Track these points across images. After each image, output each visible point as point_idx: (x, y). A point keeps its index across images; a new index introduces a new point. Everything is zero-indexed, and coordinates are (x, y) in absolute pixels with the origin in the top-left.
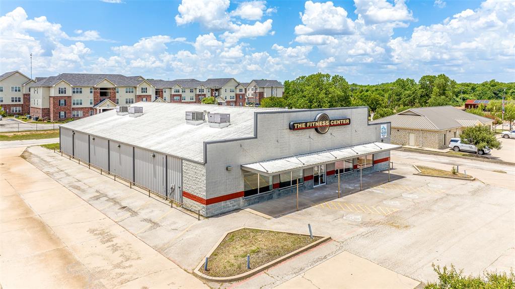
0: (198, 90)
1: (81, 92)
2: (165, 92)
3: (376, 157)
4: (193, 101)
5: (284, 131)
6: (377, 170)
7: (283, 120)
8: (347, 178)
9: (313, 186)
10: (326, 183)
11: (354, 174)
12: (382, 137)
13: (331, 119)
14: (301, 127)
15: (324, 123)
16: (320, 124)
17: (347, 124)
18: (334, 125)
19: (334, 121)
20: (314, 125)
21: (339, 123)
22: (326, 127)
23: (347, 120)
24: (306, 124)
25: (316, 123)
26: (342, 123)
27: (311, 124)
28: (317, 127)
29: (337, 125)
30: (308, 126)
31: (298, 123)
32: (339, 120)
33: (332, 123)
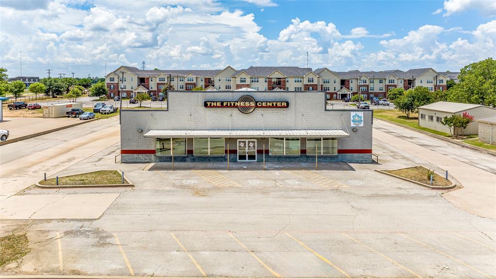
0: (387, 82)
1: (258, 81)
2: (352, 82)
3: (342, 146)
4: (382, 91)
5: (199, 107)
6: (344, 161)
7: (198, 98)
8: (288, 160)
9: (238, 160)
10: (256, 160)
11: (301, 159)
12: (354, 126)
13: (258, 101)
14: (215, 105)
15: (247, 104)
16: (242, 104)
17: (284, 107)
18: (262, 107)
19: (262, 102)
20: (232, 105)
21: (271, 105)
22: (250, 107)
23: (283, 103)
24: (222, 103)
25: (236, 103)
26: (275, 105)
27: (229, 103)
28: (237, 107)
29: (267, 107)
30: (224, 105)
31: (211, 102)
32: (270, 102)
33: (260, 104)
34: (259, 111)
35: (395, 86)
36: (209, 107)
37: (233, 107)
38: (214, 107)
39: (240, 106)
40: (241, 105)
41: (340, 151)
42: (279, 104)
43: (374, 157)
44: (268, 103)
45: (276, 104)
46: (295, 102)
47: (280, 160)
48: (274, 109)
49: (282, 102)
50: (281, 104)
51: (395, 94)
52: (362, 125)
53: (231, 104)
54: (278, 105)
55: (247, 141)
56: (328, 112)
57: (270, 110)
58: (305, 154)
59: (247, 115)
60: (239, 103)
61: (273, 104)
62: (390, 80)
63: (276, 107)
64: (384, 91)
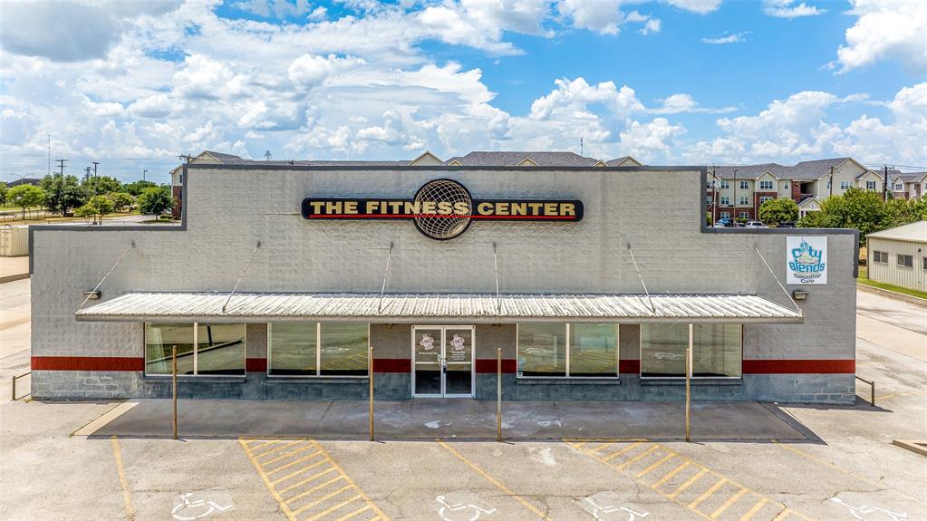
0: (758, 187)
3: (758, 349)
4: (746, 206)
5: (287, 219)
6: (763, 397)
7: (282, 188)
8: (579, 395)
9: (414, 394)
10: (473, 393)
11: (622, 391)
12: (798, 281)
13: (479, 197)
14: (339, 211)
15: (445, 209)
16: (428, 208)
17: (567, 218)
18: (494, 218)
19: (494, 202)
20: (396, 211)
21: (523, 211)
22: (453, 219)
23: (563, 206)
24: (361, 205)
25: (408, 206)
26: (536, 212)
27: (384, 205)
28: (411, 217)
29: (510, 218)
30: (369, 211)
31: (326, 200)
32: (519, 203)
33: (486, 209)
34: (483, 232)
35: (774, 195)
36: (317, 217)
37: (396, 218)
38: (334, 216)
39: (421, 215)
40: (426, 211)
41: (750, 367)
42: (549, 210)
43: (861, 389)
44: (515, 207)
45: (542, 210)
46: (604, 203)
47: (553, 394)
48: (533, 226)
49: (559, 202)
50: (558, 209)
51: (775, 212)
52: (822, 279)
53: (390, 209)
54: (547, 212)
55: (443, 329)
56: (712, 235)
57: (521, 229)
58: (634, 376)
59: (445, 246)
60: (417, 204)
61: (530, 210)
62: (762, 183)
63: (542, 217)
64: (750, 206)
